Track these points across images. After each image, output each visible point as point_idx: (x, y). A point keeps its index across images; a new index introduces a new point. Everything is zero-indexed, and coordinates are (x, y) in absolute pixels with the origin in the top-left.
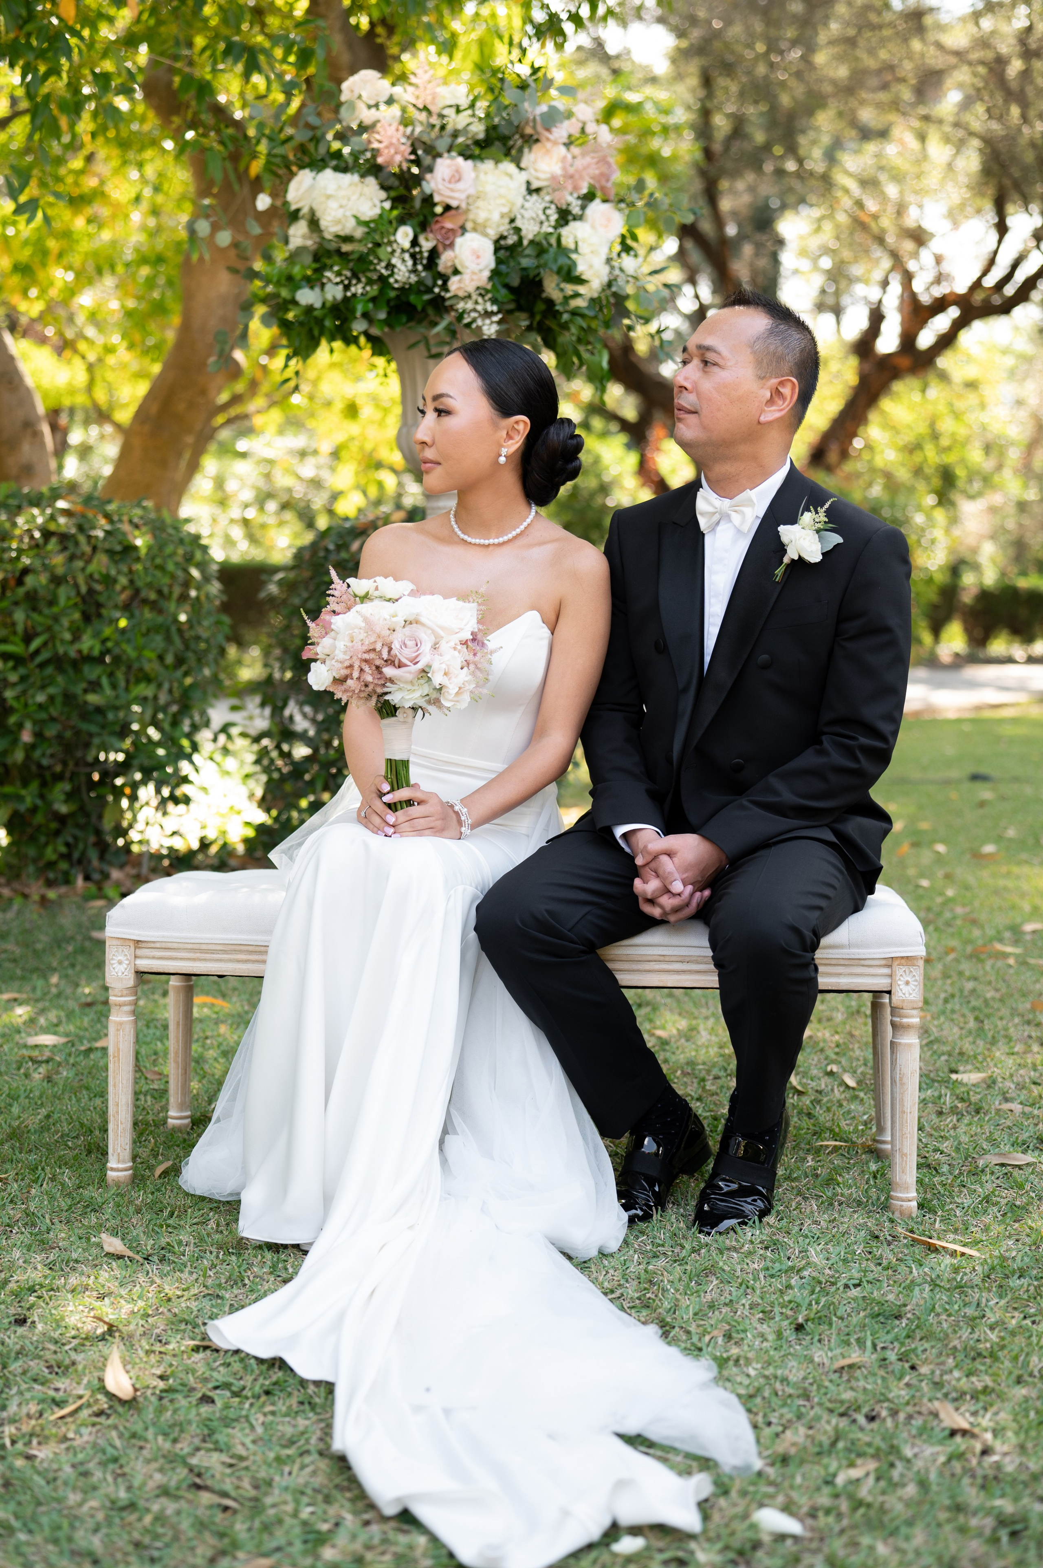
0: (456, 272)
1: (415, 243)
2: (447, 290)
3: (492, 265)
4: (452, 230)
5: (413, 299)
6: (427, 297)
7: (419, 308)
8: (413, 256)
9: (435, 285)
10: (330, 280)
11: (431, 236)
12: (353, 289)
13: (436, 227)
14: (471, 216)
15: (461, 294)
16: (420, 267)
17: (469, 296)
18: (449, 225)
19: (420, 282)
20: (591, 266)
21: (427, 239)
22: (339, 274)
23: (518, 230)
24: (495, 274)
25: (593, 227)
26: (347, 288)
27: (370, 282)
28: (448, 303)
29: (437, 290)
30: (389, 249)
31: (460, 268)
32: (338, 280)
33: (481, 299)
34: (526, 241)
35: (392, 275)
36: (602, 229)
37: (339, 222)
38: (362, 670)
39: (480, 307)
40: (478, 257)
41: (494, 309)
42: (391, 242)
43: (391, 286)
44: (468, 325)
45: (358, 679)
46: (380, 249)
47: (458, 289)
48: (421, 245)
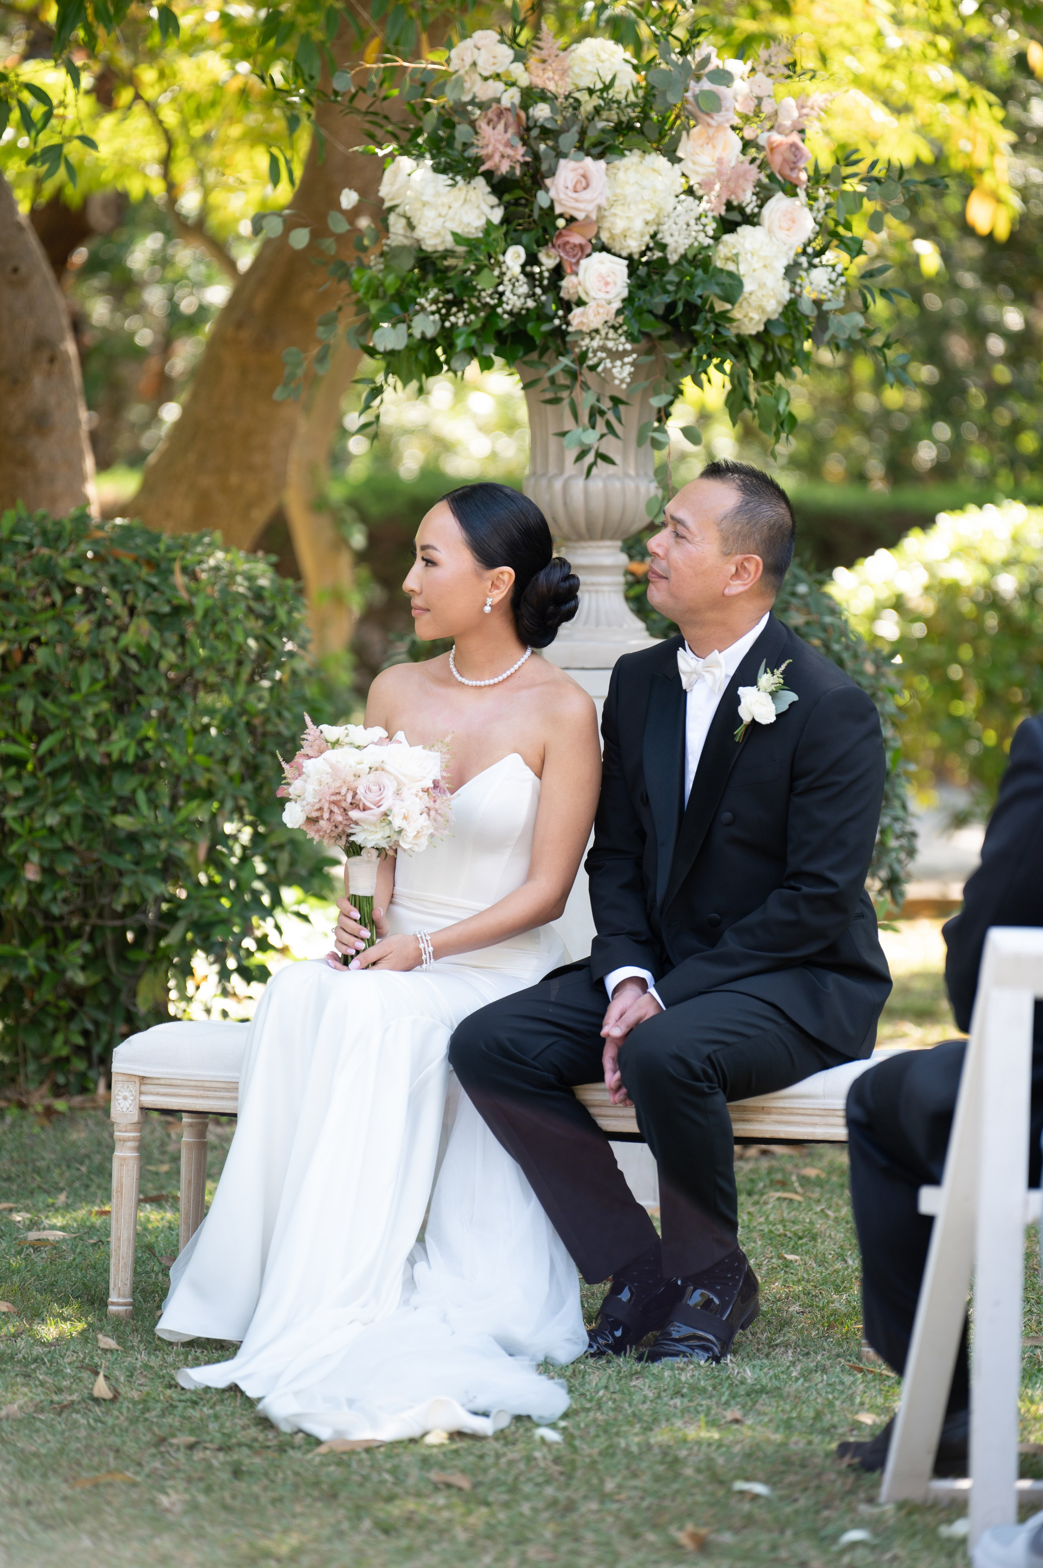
0: (581, 303)
1: (532, 259)
2: (568, 324)
3: (625, 293)
4: (582, 247)
5: (530, 327)
6: (546, 327)
7: (538, 341)
8: (530, 276)
9: (556, 315)
10: (423, 309)
11: (553, 252)
12: (452, 319)
13: (560, 241)
14: (606, 225)
15: (585, 329)
16: (538, 291)
17: (597, 331)
18: (576, 239)
19: (541, 306)
20: (762, 285)
21: (548, 256)
22: (435, 301)
23: (663, 247)
24: (627, 302)
25: (770, 232)
26: (444, 318)
27: (473, 310)
28: (569, 339)
29: (557, 322)
30: (496, 273)
31: (584, 297)
32: (434, 308)
33: (612, 334)
34: (673, 258)
35: (500, 303)
36: (781, 234)
37: (438, 234)
38: (331, 812)
39: (610, 344)
40: (607, 284)
41: (628, 347)
42: (499, 264)
43: (500, 317)
44: (593, 368)
45: (329, 820)
46: (486, 272)
47: (582, 323)
48: (540, 264)
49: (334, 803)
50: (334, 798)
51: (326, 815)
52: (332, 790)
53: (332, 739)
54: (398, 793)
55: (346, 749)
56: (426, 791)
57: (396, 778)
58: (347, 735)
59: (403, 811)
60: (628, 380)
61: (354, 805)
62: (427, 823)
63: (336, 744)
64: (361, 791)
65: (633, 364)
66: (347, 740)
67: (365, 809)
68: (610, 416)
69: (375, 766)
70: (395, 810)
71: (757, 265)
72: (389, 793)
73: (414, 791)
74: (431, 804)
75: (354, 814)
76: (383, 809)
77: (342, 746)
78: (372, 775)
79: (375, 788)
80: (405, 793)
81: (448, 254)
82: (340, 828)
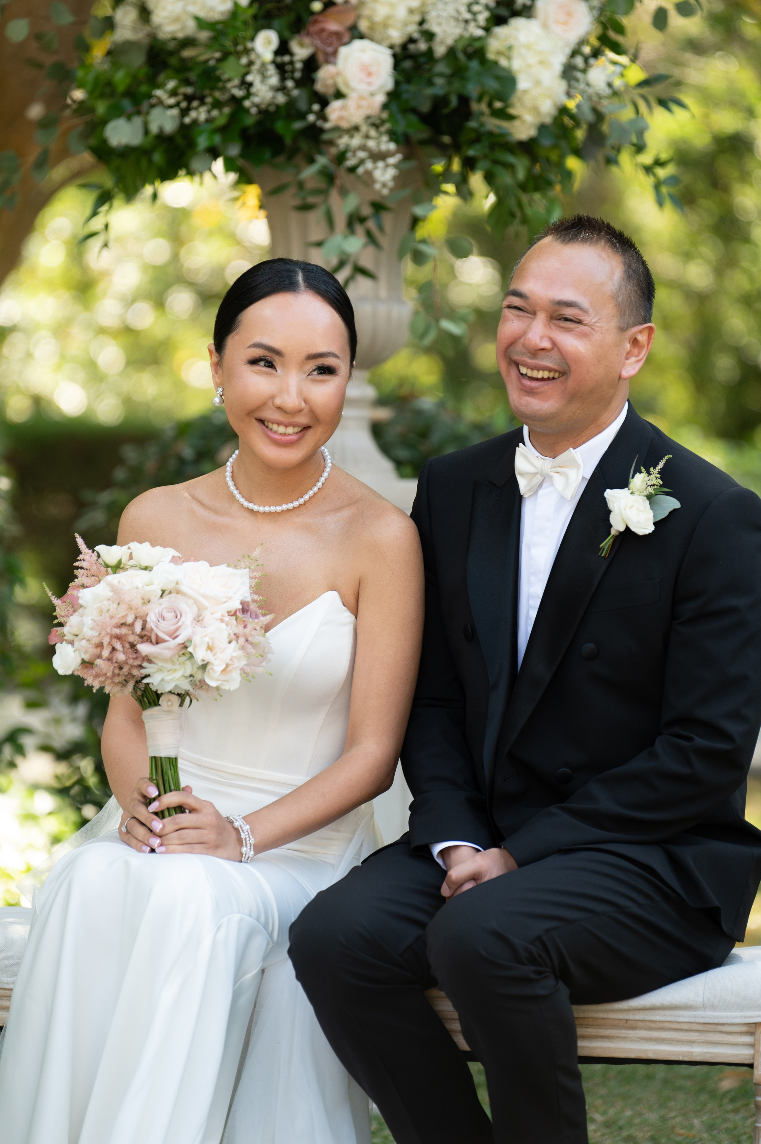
0: (339, 95)
1: (283, 49)
2: (325, 119)
3: (389, 84)
4: (338, 35)
5: (280, 126)
6: (298, 125)
7: (288, 140)
8: (281, 68)
9: (310, 111)
10: (160, 103)
11: (307, 40)
12: (193, 114)
13: (314, 29)
14: (366, 12)
15: (345, 125)
16: (290, 84)
17: (356, 128)
18: (333, 26)
19: (291, 103)
20: (538, 83)
21: (302, 45)
22: (173, 93)
23: (429, 36)
24: (393, 96)
25: (545, 26)
26: (184, 112)
27: (217, 105)
28: (326, 137)
29: (311, 118)
30: (244, 61)
31: (343, 89)
32: (172, 101)
33: (373, 133)
34: (440, 50)
35: (248, 96)
36: (557, 29)
37: (177, 19)
38: (114, 649)
39: (371, 144)
40: (370, 74)
41: (392, 146)
42: (247, 51)
43: (247, 111)
44: (352, 170)
45: (109, 659)
46: (232, 60)
47: (341, 118)
48: (291, 54)
49: (118, 638)
50: (117, 631)
51: (106, 653)
52: (115, 621)
53: (113, 562)
54: (198, 620)
55: (131, 572)
56: (233, 614)
57: (196, 602)
58: (131, 557)
59: (207, 639)
60: (391, 184)
61: (145, 637)
62: (239, 653)
63: (118, 567)
64: (152, 620)
65: (396, 166)
66: (131, 562)
67: (158, 641)
68: (371, 224)
69: (169, 587)
70: (196, 639)
71: (532, 60)
72: (188, 619)
73: (218, 615)
74: (239, 630)
75: (144, 648)
76: (180, 640)
77: (124, 569)
78: (166, 598)
79: (169, 615)
80: (208, 617)
81: (188, 42)
82: (126, 669)
